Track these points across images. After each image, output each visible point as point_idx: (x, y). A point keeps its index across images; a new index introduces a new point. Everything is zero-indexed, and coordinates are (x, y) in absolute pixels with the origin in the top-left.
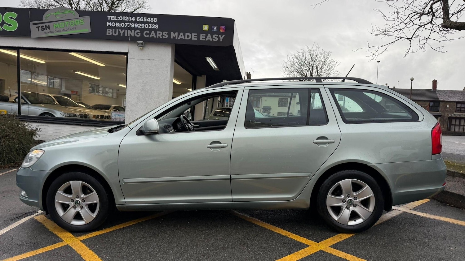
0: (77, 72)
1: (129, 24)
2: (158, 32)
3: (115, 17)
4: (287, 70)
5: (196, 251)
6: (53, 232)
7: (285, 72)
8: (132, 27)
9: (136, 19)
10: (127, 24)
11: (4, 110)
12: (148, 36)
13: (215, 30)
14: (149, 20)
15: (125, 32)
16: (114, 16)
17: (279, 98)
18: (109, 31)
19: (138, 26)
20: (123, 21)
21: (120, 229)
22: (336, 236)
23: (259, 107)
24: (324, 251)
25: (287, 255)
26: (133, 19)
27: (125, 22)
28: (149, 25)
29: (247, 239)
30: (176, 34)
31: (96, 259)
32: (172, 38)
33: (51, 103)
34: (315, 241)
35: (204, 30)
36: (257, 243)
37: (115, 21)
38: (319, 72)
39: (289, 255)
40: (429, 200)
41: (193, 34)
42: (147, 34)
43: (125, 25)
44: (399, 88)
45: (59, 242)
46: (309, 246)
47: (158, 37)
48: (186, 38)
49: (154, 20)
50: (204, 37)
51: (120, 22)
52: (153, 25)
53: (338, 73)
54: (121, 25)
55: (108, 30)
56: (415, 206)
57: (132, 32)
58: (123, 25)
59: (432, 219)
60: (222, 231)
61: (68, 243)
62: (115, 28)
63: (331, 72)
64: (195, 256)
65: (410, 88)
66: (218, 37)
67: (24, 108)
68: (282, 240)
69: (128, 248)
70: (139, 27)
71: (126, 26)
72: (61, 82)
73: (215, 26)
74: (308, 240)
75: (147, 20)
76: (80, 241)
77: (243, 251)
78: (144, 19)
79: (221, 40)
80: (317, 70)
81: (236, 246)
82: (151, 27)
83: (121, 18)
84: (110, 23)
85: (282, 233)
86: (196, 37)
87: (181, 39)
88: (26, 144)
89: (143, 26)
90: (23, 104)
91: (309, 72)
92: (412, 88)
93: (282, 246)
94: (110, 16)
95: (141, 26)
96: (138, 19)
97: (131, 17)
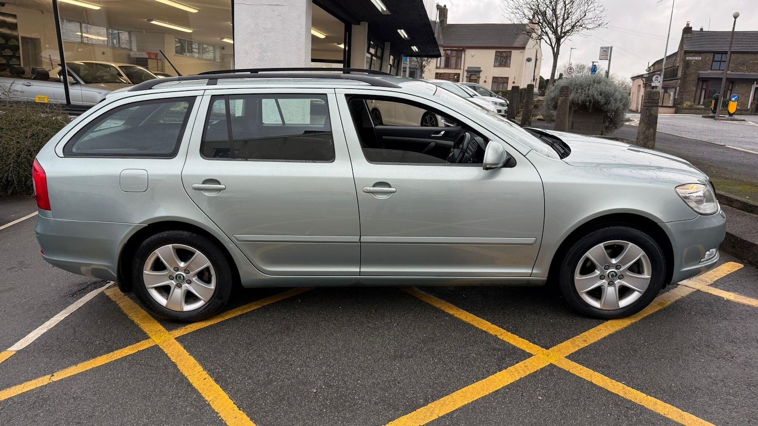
0: (154, 22)
4: (511, 5)
5: (353, 361)
6: (133, 321)
7: (508, 9)
11: (44, 96)
17: (496, 52)
21: (235, 318)
22: (578, 336)
23: (460, 69)
24: (555, 366)
25: (496, 372)
29: (433, 342)
31: (200, 373)
33: (117, 81)
34: (542, 347)
36: (448, 349)
38: (567, 7)
39: (498, 373)
40: (742, 266)
44: (710, 30)
45: (143, 339)
46: (532, 355)
53: (601, 9)
56: (716, 279)
59: (744, 305)
60: (393, 325)
61: (158, 342)
63: (589, 8)
64: (350, 371)
65: (731, 30)
67: (74, 91)
68: (488, 343)
69: (248, 354)
72: (130, 38)
74: (531, 344)
76: (176, 339)
77: (425, 362)
80: (565, 3)
81: (415, 352)
85: (489, 330)
90: (73, 84)
91: (551, 7)
92: (735, 30)
93: (489, 355)
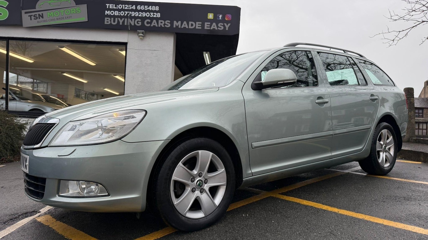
0: (65, 74)
1: (129, 13)
2: (160, 21)
3: (114, 5)
8: (132, 15)
9: (136, 7)
10: (127, 12)
12: (149, 25)
13: (220, 19)
14: (150, 8)
15: (124, 20)
16: (112, 5)
18: (108, 20)
19: (139, 14)
20: (122, 10)
26: (134, 7)
27: (124, 10)
28: (151, 13)
30: (180, 22)
32: (174, 26)
33: (40, 100)
35: (208, 18)
37: (114, 10)
41: (197, 22)
42: (148, 23)
43: (125, 13)
47: (159, 26)
48: (190, 27)
49: (155, 8)
50: (209, 26)
51: (119, 10)
52: (154, 14)
54: (120, 14)
55: (106, 18)
57: (132, 21)
58: (122, 13)
62: (114, 17)
66: (224, 26)
67: (12, 104)
70: (140, 16)
71: (125, 15)
72: (47, 86)
73: (221, 14)
75: (149, 9)
78: (145, 7)
79: (227, 29)
82: (153, 15)
83: (120, 7)
84: (109, 11)
86: (200, 25)
87: (185, 28)
88: (15, 138)
89: (144, 14)
90: (11, 100)
94: (109, 5)
95: (142, 15)
96: (139, 7)
97: (131, 6)
